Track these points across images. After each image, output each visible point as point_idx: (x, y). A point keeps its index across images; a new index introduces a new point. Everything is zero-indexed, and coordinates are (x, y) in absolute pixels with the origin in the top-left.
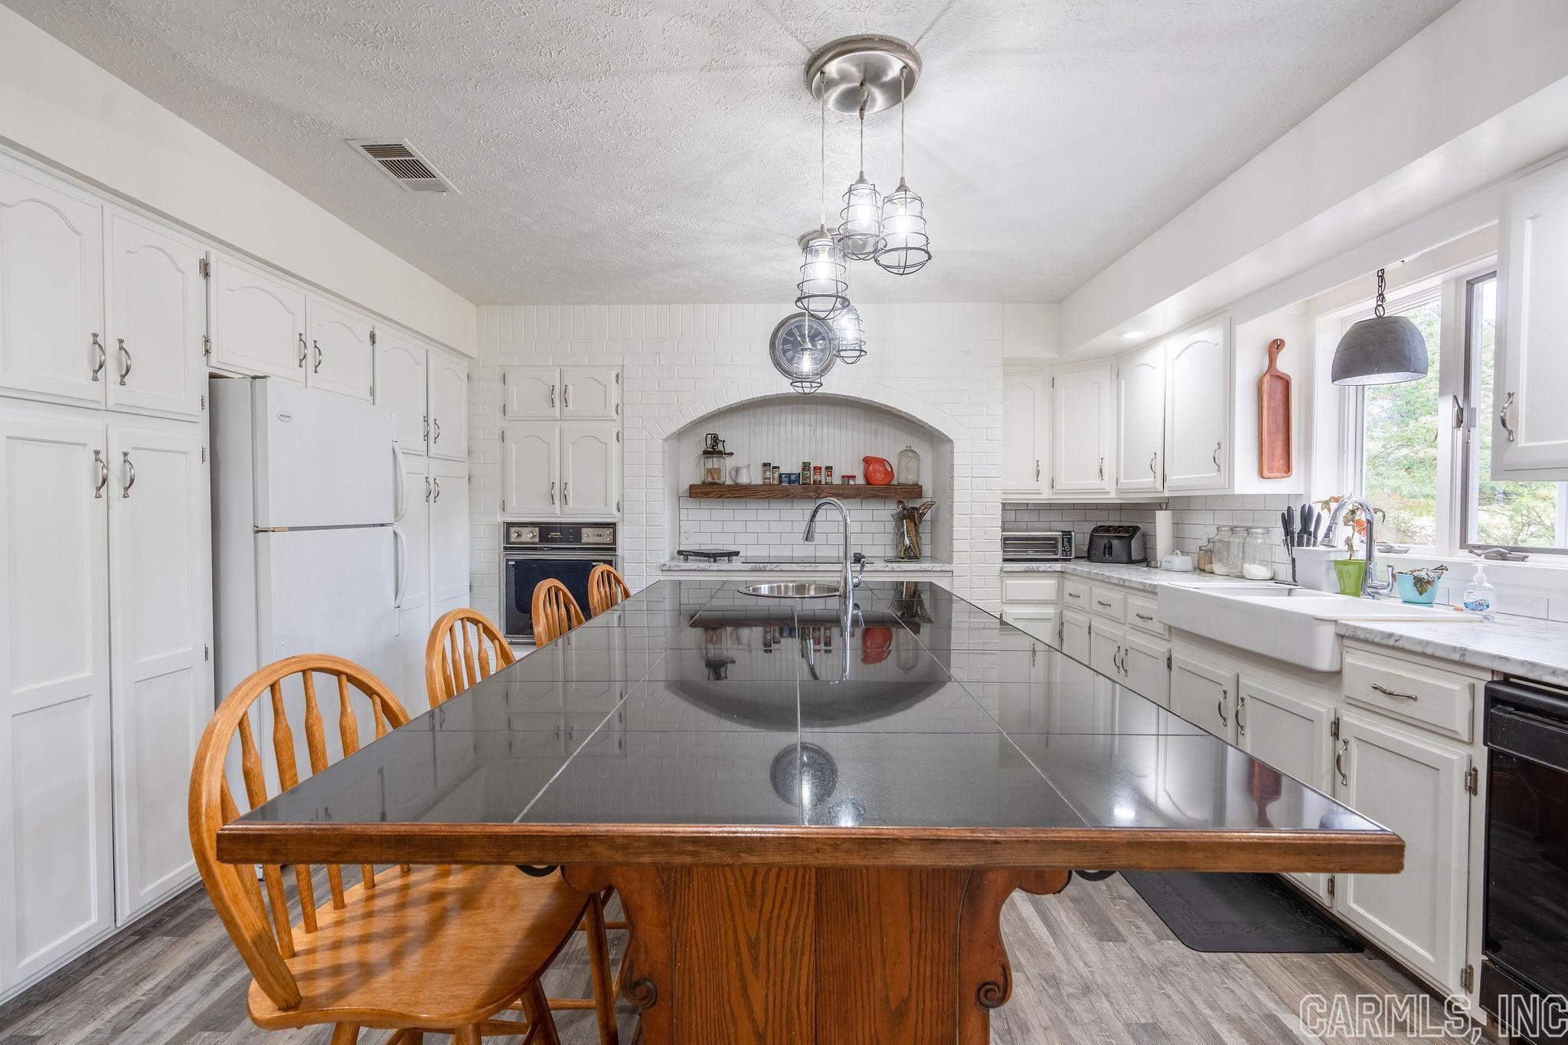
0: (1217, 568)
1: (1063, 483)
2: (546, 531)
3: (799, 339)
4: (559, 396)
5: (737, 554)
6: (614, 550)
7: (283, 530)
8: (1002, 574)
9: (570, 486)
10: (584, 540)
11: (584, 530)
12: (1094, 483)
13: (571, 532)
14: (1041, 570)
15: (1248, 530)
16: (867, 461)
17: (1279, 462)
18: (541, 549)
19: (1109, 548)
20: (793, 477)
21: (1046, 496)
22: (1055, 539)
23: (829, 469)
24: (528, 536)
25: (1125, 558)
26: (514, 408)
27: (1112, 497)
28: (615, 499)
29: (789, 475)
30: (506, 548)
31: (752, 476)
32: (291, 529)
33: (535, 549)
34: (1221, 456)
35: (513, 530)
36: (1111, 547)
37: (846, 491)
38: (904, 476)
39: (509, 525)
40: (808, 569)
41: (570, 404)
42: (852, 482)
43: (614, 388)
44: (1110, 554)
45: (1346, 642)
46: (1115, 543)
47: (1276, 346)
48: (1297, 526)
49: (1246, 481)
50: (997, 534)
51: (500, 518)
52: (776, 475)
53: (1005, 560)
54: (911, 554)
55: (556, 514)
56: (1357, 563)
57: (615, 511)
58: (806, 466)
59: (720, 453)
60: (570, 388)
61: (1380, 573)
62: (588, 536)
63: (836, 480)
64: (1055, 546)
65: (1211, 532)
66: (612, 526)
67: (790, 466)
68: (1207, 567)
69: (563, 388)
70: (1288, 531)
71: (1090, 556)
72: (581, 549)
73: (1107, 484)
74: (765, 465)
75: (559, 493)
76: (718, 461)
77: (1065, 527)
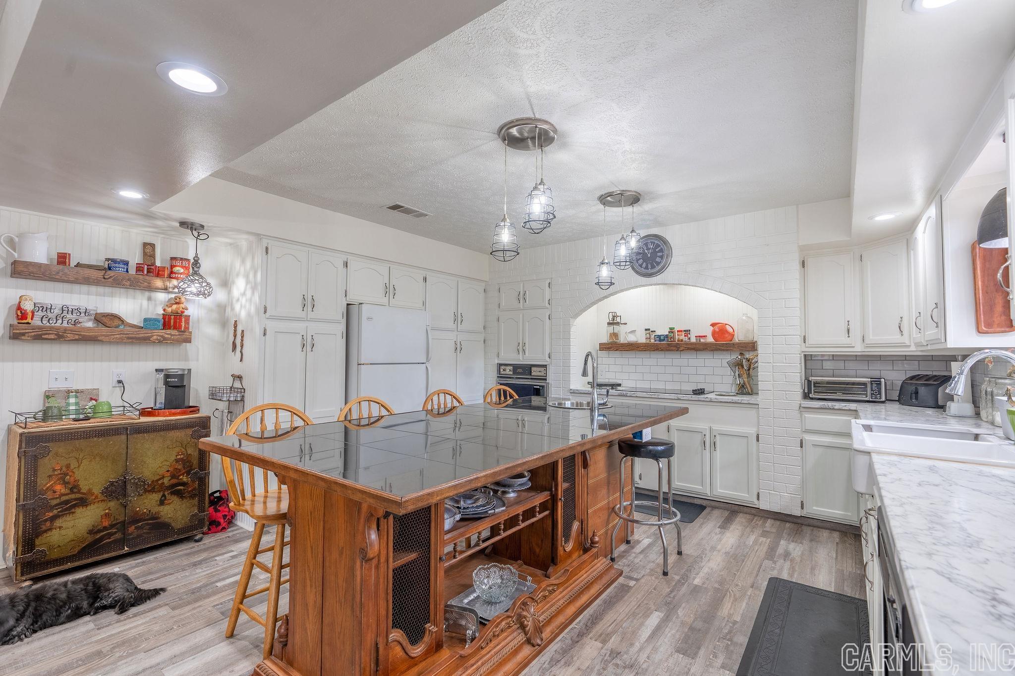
1: (871, 338)
2: (516, 368)
3: (646, 251)
4: (521, 297)
5: (618, 385)
6: (546, 379)
7: (367, 364)
8: (802, 409)
9: (527, 344)
10: (533, 374)
11: (533, 368)
12: (896, 338)
13: (527, 369)
14: (836, 407)
16: (714, 325)
19: (915, 394)
20: (662, 338)
21: (858, 349)
22: (865, 384)
23: (687, 332)
24: (508, 371)
25: (931, 402)
26: (503, 304)
28: (547, 352)
29: (660, 336)
30: (498, 377)
31: (637, 337)
32: (371, 364)
33: (513, 378)
35: (503, 367)
36: (917, 393)
37: (699, 348)
38: (742, 336)
39: (500, 365)
40: (653, 396)
41: (527, 301)
42: (702, 340)
43: (547, 291)
44: (916, 398)
46: (922, 390)
49: (960, 336)
50: (798, 378)
51: (496, 361)
52: (653, 336)
53: (805, 399)
54: (745, 390)
55: (521, 360)
57: (547, 359)
58: (672, 330)
60: (527, 292)
62: (535, 372)
63: (693, 339)
64: (866, 390)
66: (545, 366)
67: (661, 330)
69: (525, 293)
71: (899, 400)
72: (532, 379)
73: (905, 340)
74: (646, 330)
75: (521, 348)
76: (617, 328)
77: (876, 374)
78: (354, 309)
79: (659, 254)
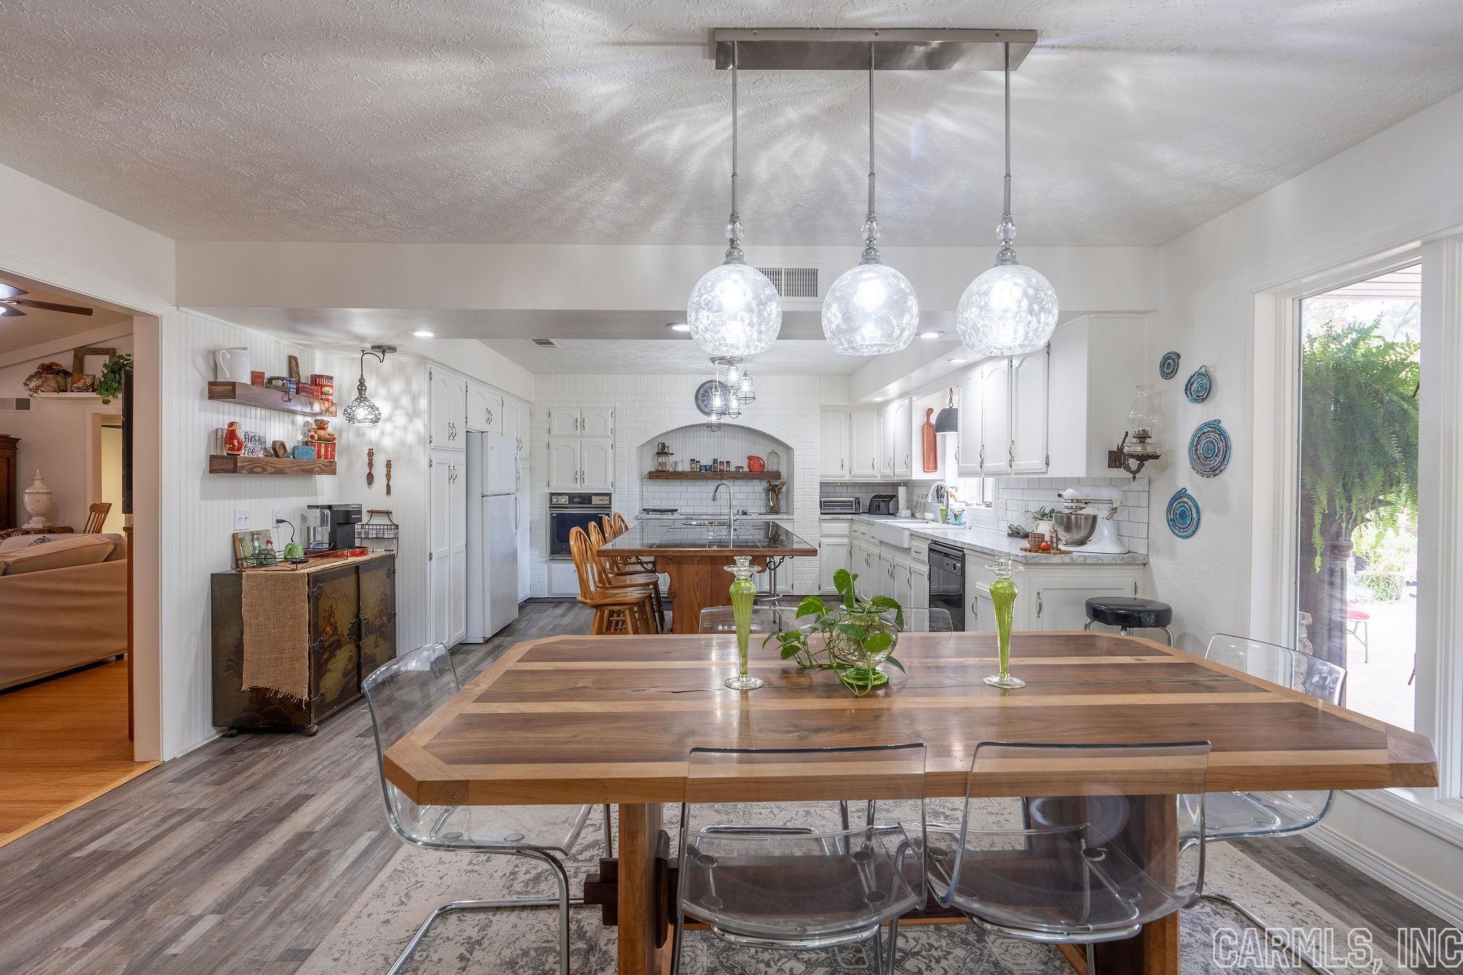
1: (856, 471)
2: (572, 497)
3: (710, 393)
4: (580, 424)
5: (677, 510)
6: (610, 508)
8: (819, 521)
9: (586, 473)
10: (593, 503)
11: (593, 497)
12: (870, 471)
13: (585, 499)
14: (842, 518)
16: (750, 458)
17: (932, 465)
18: (570, 508)
20: (708, 467)
21: (847, 478)
22: (851, 502)
23: (728, 463)
24: (564, 500)
25: (886, 512)
26: (555, 431)
27: (881, 479)
28: (610, 480)
29: (706, 466)
30: (550, 507)
31: (684, 467)
32: (493, 495)
33: (567, 508)
34: (908, 463)
35: (554, 497)
36: (879, 506)
37: (738, 476)
38: (771, 467)
39: (552, 494)
41: (586, 428)
42: (741, 471)
43: (610, 420)
44: (879, 510)
45: (913, 537)
46: (882, 504)
47: (930, 411)
49: (918, 474)
50: (817, 499)
51: (547, 491)
52: (698, 466)
53: (821, 514)
54: (774, 510)
55: (578, 488)
56: (945, 510)
57: (610, 487)
58: (715, 461)
59: (666, 453)
60: (586, 420)
62: (595, 500)
63: (733, 469)
64: (852, 506)
66: (610, 495)
67: (706, 461)
69: (582, 420)
71: (868, 511)
73: (875, 473)
74: (691, 460)
75: (580, 477)
76: (665, 458)
77: (857, 495)
78: (476, 438)
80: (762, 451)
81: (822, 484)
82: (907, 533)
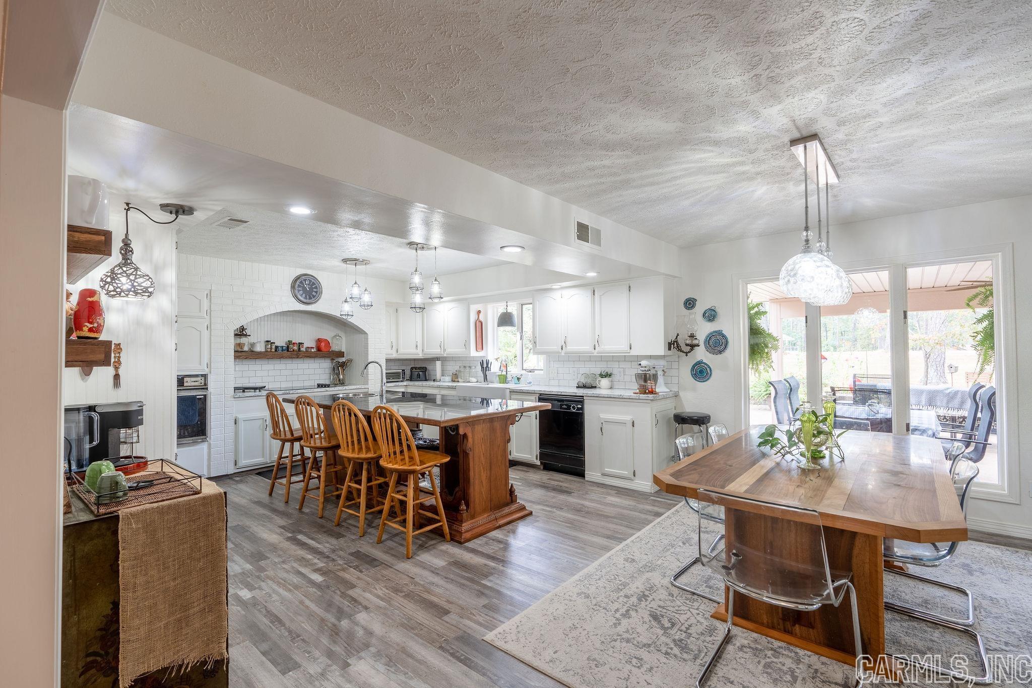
0: (460, 380)
1: (401, 351)
3: (305, 286)
5: (265, 387)
6: (207, 389)
10: (185, 384)
12: (413, 351)
15: (470, 367)
16: (319, 341)
17: (481, 347)
19: (419, 376)
20: (284, 348)
22: (399, 373)
23: (300, 344)
25: (424, 379)
27: (421, 356)
28: (205, 360)
29: (280, 347)
31: (260, 348)
34: (466, 345)
37: (308, 355)
38: (335, 347)
42: (310, 350)
43: (206, 301)
45: (513, 393)
46: (421, 373)
47: (479, 312)
48: (485, 366)
50: (385, 372)
52: (274, 347)
53: (387, 382)
54: (342, 383)
56: (504, 375)
57: (205, 368)
58: (289, 342)
59: (245, 335)
61: (509, 378)
63: (304, 349)
64: (399, 376)
65: (457, 368)
66: (205, 376)
67: (280, 342)
68: (456, 380)
70: (482, 367)
71: (411, 379)
72: (183, 389)
73: (419, 351)
74: (267, 341)
76: (243, 340)
77: (403, 368)
79: (315, 290)
80: (327, 333)
81: (388, 361)
82: (508, 390)
